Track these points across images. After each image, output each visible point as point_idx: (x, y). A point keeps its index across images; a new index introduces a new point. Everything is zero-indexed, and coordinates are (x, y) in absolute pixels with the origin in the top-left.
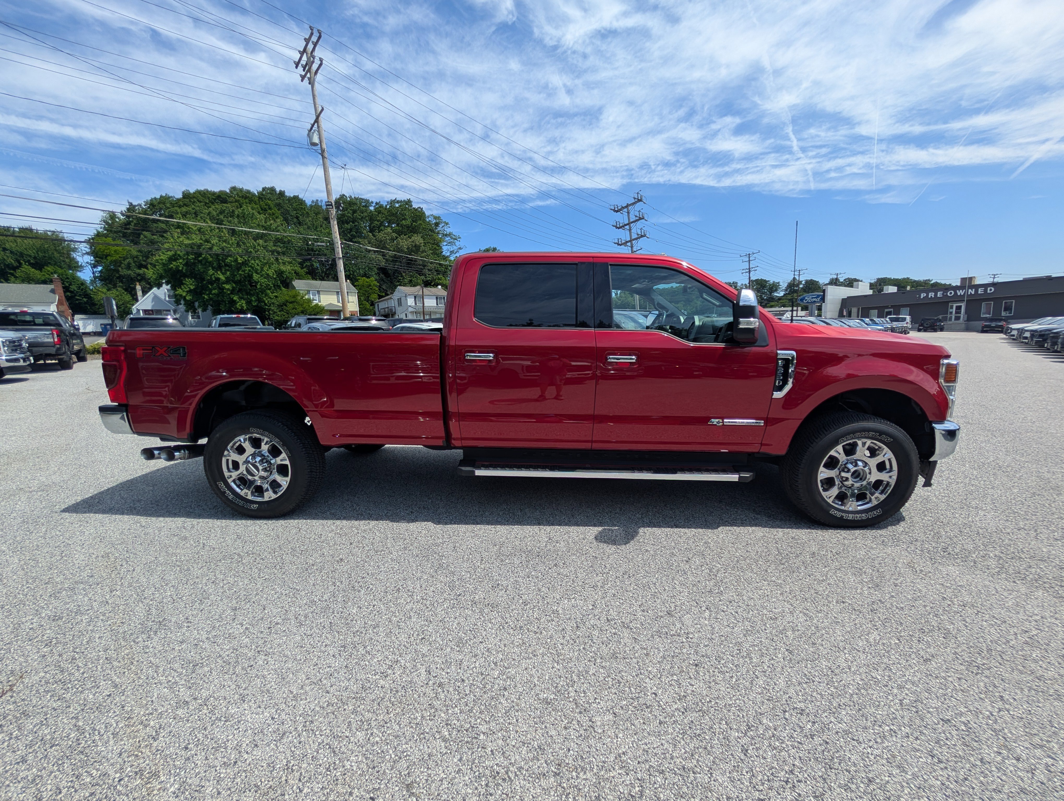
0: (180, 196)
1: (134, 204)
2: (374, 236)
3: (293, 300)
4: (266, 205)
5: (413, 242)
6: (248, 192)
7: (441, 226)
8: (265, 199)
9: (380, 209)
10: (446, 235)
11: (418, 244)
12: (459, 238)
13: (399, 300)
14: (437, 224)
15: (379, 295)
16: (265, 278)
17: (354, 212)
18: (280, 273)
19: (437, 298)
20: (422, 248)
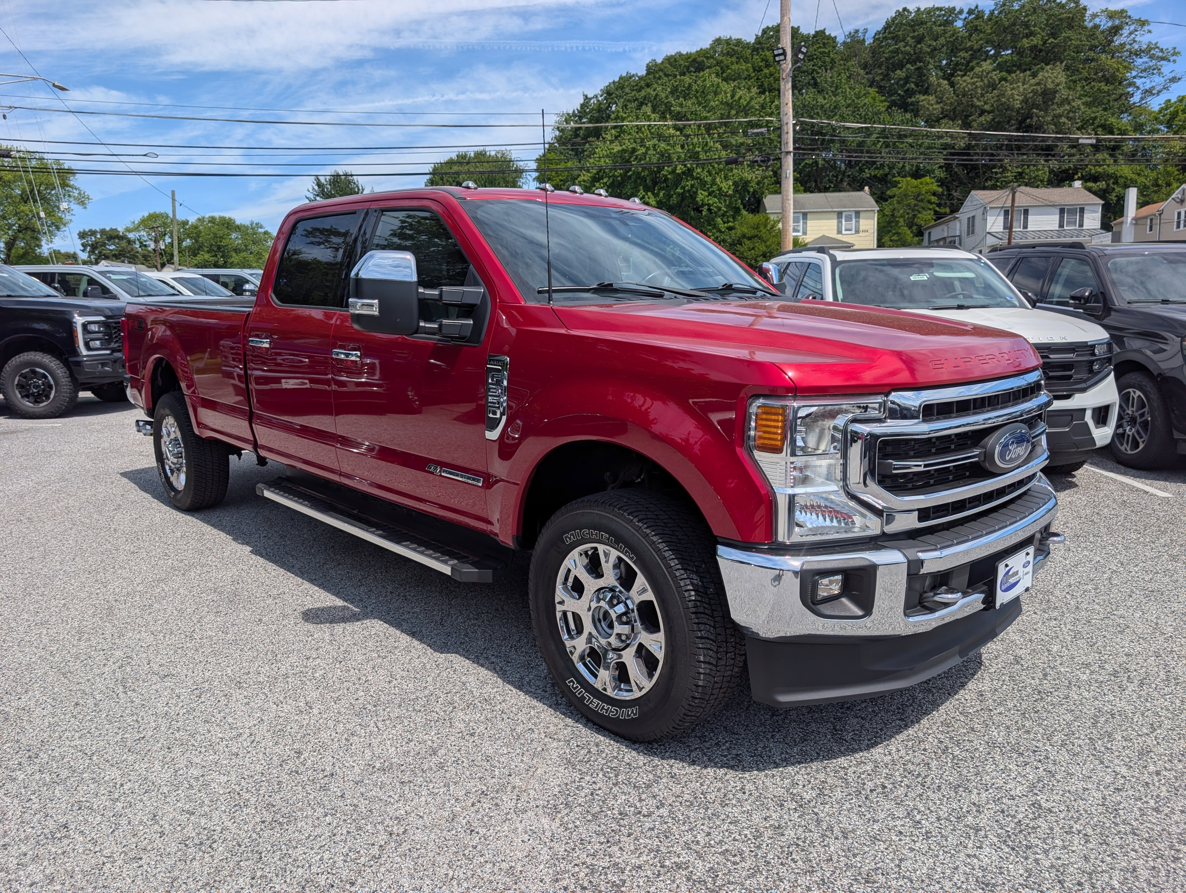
0: (642, 72)
1: (589, 96)
2: (952, 85)
3: (754, 232)
4: (763, 60)
5: (1038, 84)
6: (739, 42)
7: (1125, 32)
8: (763, 49)
9: (977, 23)
10: (1138, 54)
11: (1050, 86)
12: (1175, 54)
13: (971, 221)
14: (1115, 30)
15: (936, 212)
16: (715, 197)
17: (920, 40)
18: (742, 186)
19: (1062, 211)
20: (1064, 93)
